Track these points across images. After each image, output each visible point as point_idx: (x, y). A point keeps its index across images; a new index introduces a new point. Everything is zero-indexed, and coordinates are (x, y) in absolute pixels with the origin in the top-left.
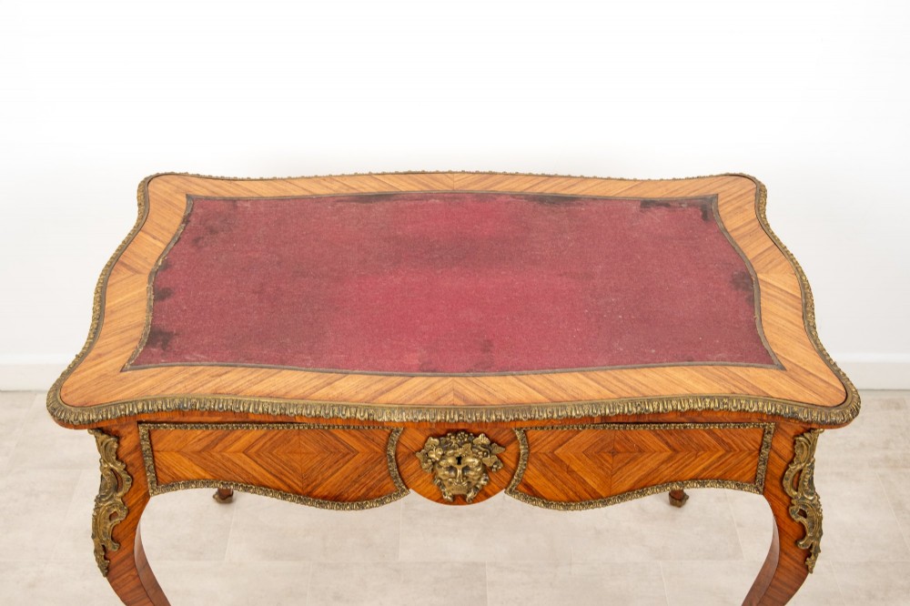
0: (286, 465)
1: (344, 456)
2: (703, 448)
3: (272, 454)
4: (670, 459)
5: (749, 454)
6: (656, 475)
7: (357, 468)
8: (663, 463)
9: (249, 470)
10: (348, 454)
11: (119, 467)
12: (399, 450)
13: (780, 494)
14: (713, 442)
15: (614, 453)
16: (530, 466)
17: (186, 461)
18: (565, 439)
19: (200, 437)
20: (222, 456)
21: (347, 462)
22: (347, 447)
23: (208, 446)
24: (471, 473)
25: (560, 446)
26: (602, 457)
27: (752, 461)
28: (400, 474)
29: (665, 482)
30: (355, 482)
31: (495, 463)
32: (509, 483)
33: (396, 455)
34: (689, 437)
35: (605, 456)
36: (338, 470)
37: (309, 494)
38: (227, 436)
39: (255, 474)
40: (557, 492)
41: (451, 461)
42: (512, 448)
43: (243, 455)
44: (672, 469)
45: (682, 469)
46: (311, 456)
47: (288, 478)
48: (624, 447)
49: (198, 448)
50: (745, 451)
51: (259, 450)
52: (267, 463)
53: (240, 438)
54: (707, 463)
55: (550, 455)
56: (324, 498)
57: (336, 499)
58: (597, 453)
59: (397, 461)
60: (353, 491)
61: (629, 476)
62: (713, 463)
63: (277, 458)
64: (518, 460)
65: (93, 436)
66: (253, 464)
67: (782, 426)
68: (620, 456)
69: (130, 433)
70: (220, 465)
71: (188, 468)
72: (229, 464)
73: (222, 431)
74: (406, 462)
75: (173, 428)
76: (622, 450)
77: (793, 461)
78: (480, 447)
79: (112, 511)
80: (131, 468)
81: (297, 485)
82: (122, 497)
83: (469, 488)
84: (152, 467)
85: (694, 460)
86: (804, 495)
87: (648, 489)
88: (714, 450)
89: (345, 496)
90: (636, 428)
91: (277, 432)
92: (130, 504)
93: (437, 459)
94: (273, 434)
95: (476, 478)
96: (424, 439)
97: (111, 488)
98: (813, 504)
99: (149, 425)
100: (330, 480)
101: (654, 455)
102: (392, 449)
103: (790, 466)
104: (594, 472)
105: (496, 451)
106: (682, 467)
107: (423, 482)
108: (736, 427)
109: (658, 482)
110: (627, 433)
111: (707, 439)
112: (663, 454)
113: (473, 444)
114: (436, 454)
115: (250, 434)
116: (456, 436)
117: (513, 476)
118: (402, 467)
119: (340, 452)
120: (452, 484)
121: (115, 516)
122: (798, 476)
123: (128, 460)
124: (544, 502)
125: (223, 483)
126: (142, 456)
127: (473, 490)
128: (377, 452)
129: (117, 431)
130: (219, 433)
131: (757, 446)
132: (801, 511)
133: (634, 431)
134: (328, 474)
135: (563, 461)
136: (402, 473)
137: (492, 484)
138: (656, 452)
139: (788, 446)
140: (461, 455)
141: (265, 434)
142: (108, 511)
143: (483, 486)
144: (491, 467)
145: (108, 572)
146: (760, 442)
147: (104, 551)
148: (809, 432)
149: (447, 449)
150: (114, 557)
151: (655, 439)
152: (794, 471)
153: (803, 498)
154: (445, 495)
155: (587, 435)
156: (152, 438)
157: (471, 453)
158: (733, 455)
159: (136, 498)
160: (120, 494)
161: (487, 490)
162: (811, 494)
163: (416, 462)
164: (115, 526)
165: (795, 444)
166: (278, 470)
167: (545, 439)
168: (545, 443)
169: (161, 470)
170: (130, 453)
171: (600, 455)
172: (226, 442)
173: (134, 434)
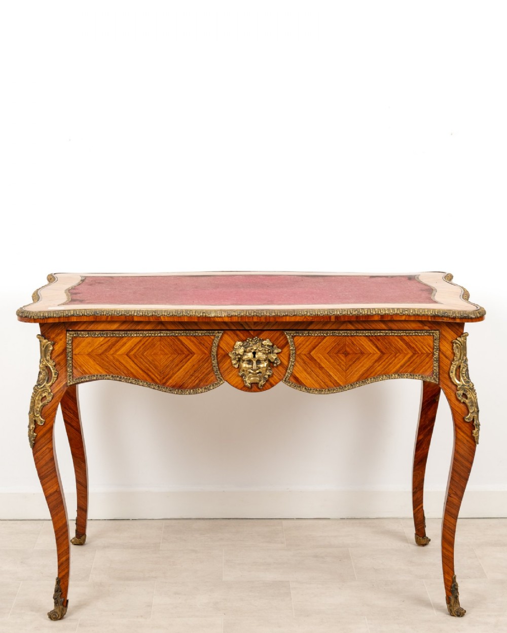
0: (151, 363)
1: (186, 357)
2: (399, 351)
3: (143, 356)
4: (379, 359)
5: (427, 356)
6: (372, 370)
7: (194, 366)
8: (376, 362)
9: (129, 368)
10: (188, 355)
11: (51, 364)
12: (219, 352)
13: (450, 384)
14: (404, 346)
15: (346, 354)
16: (297, 364)
17: (91, 361)
18: (317, 343)
19: (102, 343)
20: (114, 357)
21: (188, 361)
22: (189, 350)
23: (106, 350)
24: (261, 366)
25: (314, 348)
26: (340, 358)
27: (429, 361)
28: (219, 369)
29: (378, 375)
30: (192, 375)
31: (276, 359)
32: (285, 375)
33: (217, 355)
34: (389, 343)
35: (340, 355)
36: (182, 367)
37: (164, 384)
38: (117, 342)
39: (132, 370)
40: (313, 382)
41: (250, 355)
42: (285, 350)
43: (126, 356)
44: (381, 366)
45: (387, 367)
46: (167, 357)
47: (152, 373)
48: (352, 350)
49: (100, 351)
50: (424, 354)
51: (136, 352)
52: (140, 362)
53: (125, 343)
54: (402, 362)
55: (308, 356)
56: (173, 387)
57: (180, 388)
58: (336, 353)
59: (217, 360)
60: (191, 382)
61: (356, 371)
62: (406, 362)
63: (146, 358)
64: (289, 358)
65: (38, 340)
66: (131, 363)
67: (444, 333)
68: (350, 357)
69: (61, 340)
70: (112, 364)
71: (92, 366)
72: (117, 363)
73: (116, 338)
74: (223, 361)
75: (87, 336)
76: (351, 352)
77: (454, 360)
78: (266, 346)
79: (44, 395)
80: (58, 366)
81: (157, 378)
82: (51, 386)
83: (260, 377)
84: (71, 365)
85: (394, 360)
86: (464, 383)
87: (368, 380)
88: (405, 352)
89: (186, 385)
90: (358, 334)
91: (147, 338)
92: (55, 392)
93: (241, 354)
94: (145, 340)
95: (265, 369)
96: (234, 343)
97: (44, 380)
98: (470, 389)
99: (73, 333)
100: (177, 374)
101: (370, 356)
102: (214, 350)
103: (453, 363)
104: (335, 369)
105: (276, 351)
106: (387, 365)
107: (233, 375)
108: (416, 334)
109: (374, 375)
110: (353, 339)
111: (401, 344)
112: (376, 355)
113: (262, 344)
114: (241, 351)
115: (132, 341)
116: (253, 339)
117: (287, 370)
118: (220, 365)
119: (184, 354)
120: (250, 373)
121: (45, 398)
122: (458, 370)
123: (57, 360)
124: (306, 389)
125: (112, 376)
126: (66, 356)
127: (262, 379)
128: (206, 354)
129: (53, 338)
130: (114, 340)
131: (431, 350)
132: (463, 394)
133: (356, 337)
134: (176, 370)
135: (316, 360)
136: (221, 369)
137: (274, 376)
138: (371, 353)
139: (450, 349)
140: (255, 350)
141: (140, 341)
142: (41, 395)
143: (269, 377)
144: (273, 363)
145: (34, 444)
146: (432, 347)
147: (35, 424)
148: (460, 337)
149: (247, 347)
150: (40, 431)
151: (369, 343)
152: (455, 366)
153: (463, 385)
154: (246, 383)
155: (329, 340)
156: (74, 344)
157: (261, 349)
158: (417, 357)
159: (59, 388)
160: (50, 384)
161: (271, 380)
162: (468, 382)
163: (229, 361)
164: (43, 406)
165: (453, 346)
166: (146, 367)
167: (305, 344)
168: (305, 346)
169: (76, 368)
170: (59, 356)
171: (338, 356)
172: (117, 346)
173: (63, 340)
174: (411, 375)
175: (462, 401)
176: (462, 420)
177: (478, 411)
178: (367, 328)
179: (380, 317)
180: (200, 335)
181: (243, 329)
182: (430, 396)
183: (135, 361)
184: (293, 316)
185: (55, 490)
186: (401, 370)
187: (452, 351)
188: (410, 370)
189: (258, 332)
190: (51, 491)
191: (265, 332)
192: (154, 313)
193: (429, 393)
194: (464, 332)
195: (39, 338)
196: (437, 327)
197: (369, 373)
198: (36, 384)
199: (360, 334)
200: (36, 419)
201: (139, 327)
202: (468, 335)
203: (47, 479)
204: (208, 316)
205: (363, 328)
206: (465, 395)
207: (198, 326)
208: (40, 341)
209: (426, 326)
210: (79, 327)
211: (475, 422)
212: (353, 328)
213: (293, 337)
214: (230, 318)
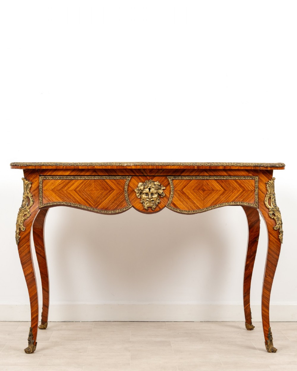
0: (89, 195)
1: (109, 192)
2: (234, 189)
3: (84, 191)
4: (223, 193)
5: (252, 192)
6: (219, 200)
7: (114, 197)
8: (221, 195)
9: (76, 198)
10: (111, 190)
11: (30, 195)
12: (129, 189)
13: (265, 208)
14: (238, 186)
15: (204, 190)
16: (175, 196)
17: (54, 194)
18: (186, 184)
19: (60, 183)
20: (67, 192)
21: (110, 194)
22: (111, 187)
23: (62, 188)
24: (154, 197)
25: (185, 187)
26: (200, 192)
27: (253, 194)
29: (223, 202)
30: (113, 203)
31: (162, 193)
32: (167, 203)
33: (128, 191)
34: (229, 184)
35: (200, 191)
36: (107, 197)
37: (97, 207)
38: (69, 183)
39: (78, 199)
40: (184, 207)
41: (147, 190)
42: (168, 187)
43: (74, 191)
44: (224, 198)
45: (228, 198)
46: (98, 192)
47: (89, 201)
48: (207, 188)
49: (59, 188)
50: (249, 190)
51: (80, 189)
52: (82, 195)
53: (74, 184)
54: (237, 195)
55: (181, 191)
56: (102, 209)
57: (105, 210)
59: (128, 193)
60: (112, 207)
61: (210, 200)
62: (239, 195)
63: (86, 192)
64: (170, 193)
66: (77, 195)
67: (261, 178)
68: (206, 192)
69: (36, 181)
70: (66, 196)
71: (54, 197)
72: (69, 195)
73: (68, 180)
74: (131, 194)
75: (51, 178)
76: (206, 189)
77: (267, 194)
78: (157, 185)
79: (25, 213)
80: (34, 197)
81: (92, 204)
82: (30, 208)
83: (153, 203)
84: (41, 196)
85: (232, 194)
86: (273, 207)
87: (216, 205)
88: (238, 190)
89: (109, 208)
90: (210, 178)
91: (87, 180)
92: (32, 212)
93: (142, 189)
94: (86, 182)
95: (156, 199)
96: (137, 184)
97: (26, 204)
98: (277, 210)
99: (43, 177)
100: (104, 202)
101: (218, 191)
102: (126, 187)
103: (266, 195)
104: (197, 199)
105: (162, 188)
106: (228, 197)
107: (137, 203)
108: (245, 178)
109: (220, 203)
110: (207, 181)
111: (235, 184)
112: (221, 191)
113: (154, 184)
114: (142, 188)
115: (78, 182)
116: (149, 181)
117: (169, 199)
118: (130, 196)
119: (108, 190)
120: (147, 201)
121: (25, 215)
122: (270, 200)
123: (33, 193)
124: (180, 210)
125: (66, 203)
126: (39, 191)
127: (155, 204)
128: (121, 190)
129: (32, 180)
130: (67, 181)
131: (254, 189)
132: (273, 214)
133: (209, 180)
134: (103, 199)
135: (185, 194)
136: (130, 199)
137: (161, 203)
138: (218, 190)
139: (265, 187)
140: (150, 187)
141: (83, 182)
142: (23, 213)
143: (158, 204)
144: (161, 195)
145: (19, 242)
146: (254, 186)
147: (20, 230)
148: (270, 180)
149: (145, 186)
150: (22, 235)
151: (217, 184)
152: (268, 198)
153: (273, 208)
154: (145, 207)
155: (194, 182)
156: (43, 184)
157: (154, 187)
158: (245, 192)
159: (34, 209)
160: (29, 207)
161: (159, 205)
162: (276, 207)
163: (135, 194)
164: (25, 220)
165: (266, 185)
166: (86, 198)
167: (179, 184)
168: (179, 186)
169: (44, 198)
170: (34, 191)
171: (199, 191)
172: (69, 185)
173: (37, 181)
174: (242, 203)
175: (272, 218)
176: (272, 229)
177: (282, 223)
178: (216, 175)
179: (223, 167)
180: (118, 178)
181: (143, 175)
182: (253, 238)
183: (80, 194)
184: (173, 165)
185: (31, 272)
186: (236, 200)
187: (266, 189)
188: (242, 200)
189: (152, 177)
190: (28, 272)
191: (156, 177)
192: (91, 164)
193: (252, 236)
194: (273, 177)
195: (23, 180)
196: (256, 174)
197: (217, 201)
198: (20, 206)
199: (212, 179)
200: (21, 227)
201: (82, 174)
202: (275, 179)
203: (26, 264)
204: (123, 165)
205: (213, 175)
206: (274, 214)
207: (117, 173)
208: (24, 182)
209: (250, 173)
210: (47, 174)
211: (280, 230)
212: (207, 175)
213: (173, 180)
214: (135, 167)
